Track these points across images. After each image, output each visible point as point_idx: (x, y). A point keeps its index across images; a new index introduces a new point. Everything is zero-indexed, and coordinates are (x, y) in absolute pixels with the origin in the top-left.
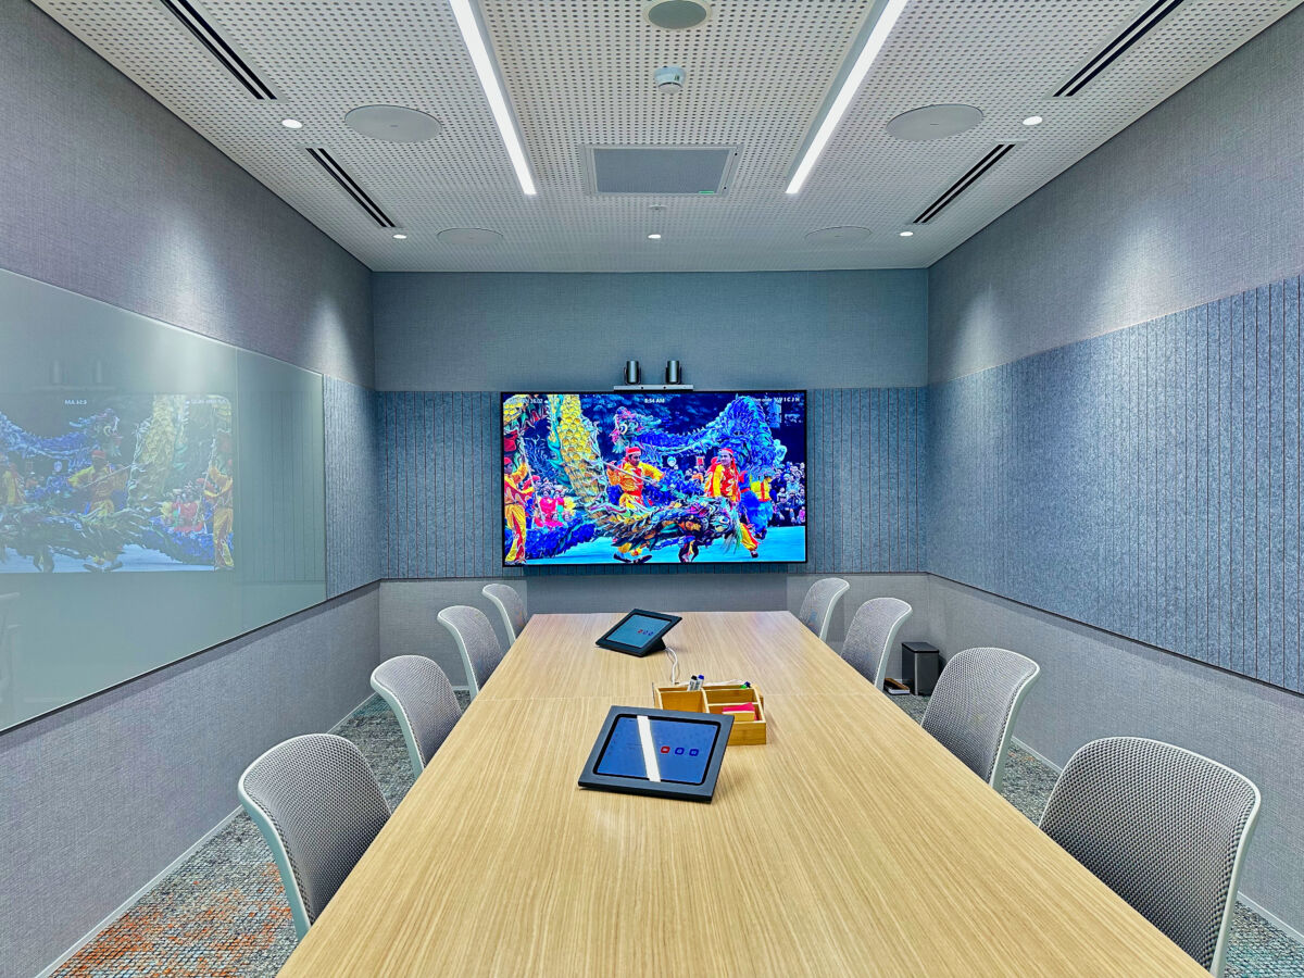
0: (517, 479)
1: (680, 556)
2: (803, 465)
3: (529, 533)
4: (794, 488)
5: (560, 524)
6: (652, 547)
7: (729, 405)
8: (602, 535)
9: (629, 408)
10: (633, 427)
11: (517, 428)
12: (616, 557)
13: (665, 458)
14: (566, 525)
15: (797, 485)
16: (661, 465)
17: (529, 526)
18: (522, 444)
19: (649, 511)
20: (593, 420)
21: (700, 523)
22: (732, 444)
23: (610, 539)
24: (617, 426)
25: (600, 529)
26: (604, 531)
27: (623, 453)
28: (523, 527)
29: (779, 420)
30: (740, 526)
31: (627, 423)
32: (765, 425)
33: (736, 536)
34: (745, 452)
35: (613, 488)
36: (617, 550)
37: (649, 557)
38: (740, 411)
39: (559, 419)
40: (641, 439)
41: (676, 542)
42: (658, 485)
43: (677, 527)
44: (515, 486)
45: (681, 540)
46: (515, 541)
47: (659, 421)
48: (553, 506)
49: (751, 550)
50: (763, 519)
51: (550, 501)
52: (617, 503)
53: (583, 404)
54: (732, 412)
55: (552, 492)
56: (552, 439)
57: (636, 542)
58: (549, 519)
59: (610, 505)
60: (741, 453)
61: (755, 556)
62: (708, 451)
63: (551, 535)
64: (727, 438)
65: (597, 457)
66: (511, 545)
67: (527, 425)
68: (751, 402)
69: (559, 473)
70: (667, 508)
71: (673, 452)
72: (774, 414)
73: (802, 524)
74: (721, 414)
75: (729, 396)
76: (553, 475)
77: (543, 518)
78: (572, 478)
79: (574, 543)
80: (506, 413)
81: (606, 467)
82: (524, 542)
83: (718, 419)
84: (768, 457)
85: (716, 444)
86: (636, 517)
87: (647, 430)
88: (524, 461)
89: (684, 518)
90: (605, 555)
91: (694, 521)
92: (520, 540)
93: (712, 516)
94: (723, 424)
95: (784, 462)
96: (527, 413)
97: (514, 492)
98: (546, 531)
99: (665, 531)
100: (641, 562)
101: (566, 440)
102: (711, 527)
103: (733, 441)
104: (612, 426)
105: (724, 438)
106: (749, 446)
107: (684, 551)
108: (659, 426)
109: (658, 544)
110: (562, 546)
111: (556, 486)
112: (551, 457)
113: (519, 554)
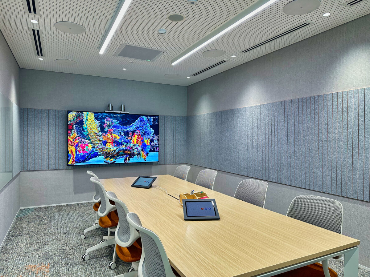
0: (73, 138)
1: (124, 161)
2: (158, 135)
3: (76, 155)
4: (156, 142)
5: (87, 152)
6: (116, 159)
7: (139, 118)
8: (101, 155)
9: (109, 117)
10: (111, 123)
11: (73, 122)
12: (105, 162)
13: (120, 133)
14: (89, 152)
15: (157, 141)
16: (119, 135)
17: (76, 153)
18: (74, 127)
19: (115, 148)
20: (98, 121)
21: (130, 151)
22: (140, 129)
23: (103, 156)
24: (106, 123)
25: (100, 153)
26: (101, 154)
27: (108, 131)
28: (74, 153)
29: (152, 123)
30: (141, 152)
31: (109, 122)
32: (148, 124)
33: (141, 155)
34: (143, 132)
35: (104, 141)
36: (105, 160)
37: (115, 162)
38: (142, 120)
39: (87, 120)
40: (113, 127)
41: (123, 157)
42: (118, 141)
43: (124, 153)
44: (72, 140)
45: (125, 156)
46: (72, 158)
47: (119, 122)
48: (85, 146)
49: (144, 159)
50: (148, 150)
51: (84, 145)
52: (105, 146)
53: (95, 116)
54: (140, 120)
55: (84, 142)
56: (85, 126)
57: (111, 158)
58: (83, 151)
59: (103, 146)
60: (142, 132)
61: (145, 160)
62: (133, 131)
63: (84, 156)
64: (138, 127)
65: (99, 132)
66: (70, 159)
67: (76, 121)
68: (145, 118)
69: (87, 136)
70: (121, 147)
71: (122, 131)
72: (151, 121)
73: (158, 151)
74: (137, 121)
75: (139, 116)
76: (85, 137)
77: (81, 150)
78: (91, 138)
79: (91, 158)
80: (69, 117)
81: (102, 135)
82: (75, 158)
83: (136, 122)
84: (149, 133)
85: (135, 129)
86: (111, 150)
87: (115, 124)
88: (75, 132)
89: (126, 150)
90: (101, 161)
91: (128, 151)
92: (73, 157)
93: (134, 149)
94: (137, 123)
95: (153, 135)
96: (76, 117)
97: (71, 142)
98: (82, 154)
99: (120, 154)
100: (113, 163)
101: (89, 126)
102: (133, 152)
103: (140, 128)
104: (104, 123)
105: (137, 127)
106: (144, 130)
107: (126, 160)
108: (118, 123)
109: (118, 158)
110: (87, 159)
111: (86, 141)
112: (84, 132)
113: (73, 162)
